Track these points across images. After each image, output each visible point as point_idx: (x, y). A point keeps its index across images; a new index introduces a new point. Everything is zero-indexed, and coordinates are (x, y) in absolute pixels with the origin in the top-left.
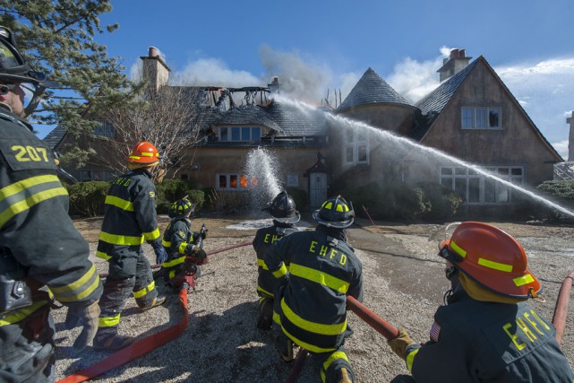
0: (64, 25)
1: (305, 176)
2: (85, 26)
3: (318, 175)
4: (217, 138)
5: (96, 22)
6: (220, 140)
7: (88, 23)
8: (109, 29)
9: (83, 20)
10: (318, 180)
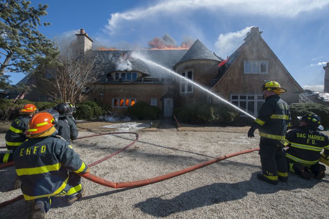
0: (21, 21)
1: (160, 100)
2: (32, 22)
3: (169, 99)
4: (113, 79)
5: (38, 20)
6: (115, 80)
7: (33, 20)
8: (45, 24)
9: (31, 18)
10: (168, 102)
